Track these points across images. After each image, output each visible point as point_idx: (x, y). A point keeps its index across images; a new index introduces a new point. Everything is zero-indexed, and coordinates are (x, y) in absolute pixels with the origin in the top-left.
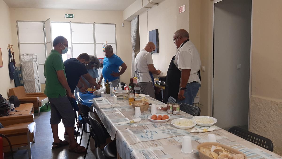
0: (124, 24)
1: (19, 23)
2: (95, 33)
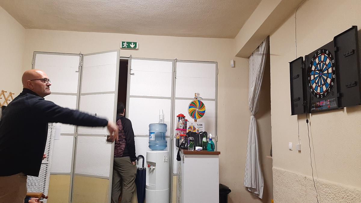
0: (234, 62)
1: (38, 55)
2: (176, 78)
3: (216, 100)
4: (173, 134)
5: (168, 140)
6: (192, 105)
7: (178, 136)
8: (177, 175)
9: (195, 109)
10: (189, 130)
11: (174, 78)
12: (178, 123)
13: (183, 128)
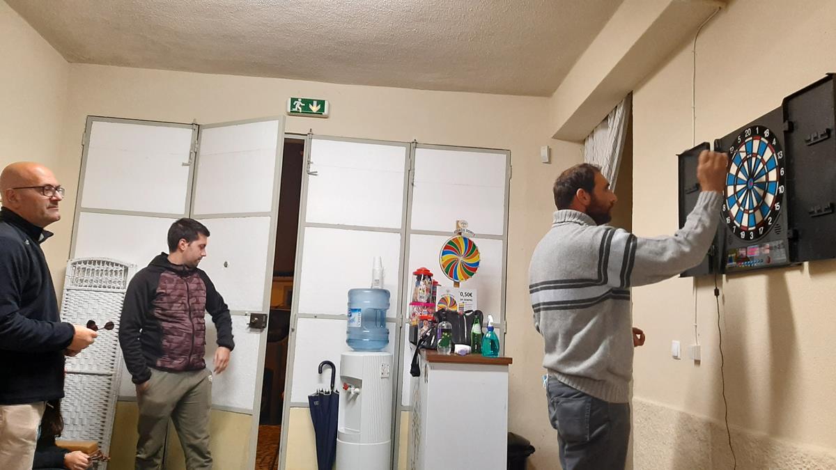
0: (550, 151)
1: (97, 126)
2: (413, 184)
3: (505, 237)
4: (403, 314)
5: (392, 327)
6: (450, 248)
7: (414, 319)
8: (410, 409)
9: (456, 256)
10: (441, 305)
11: (409, 183)
12: (415, 290)
13: (428, 301)
